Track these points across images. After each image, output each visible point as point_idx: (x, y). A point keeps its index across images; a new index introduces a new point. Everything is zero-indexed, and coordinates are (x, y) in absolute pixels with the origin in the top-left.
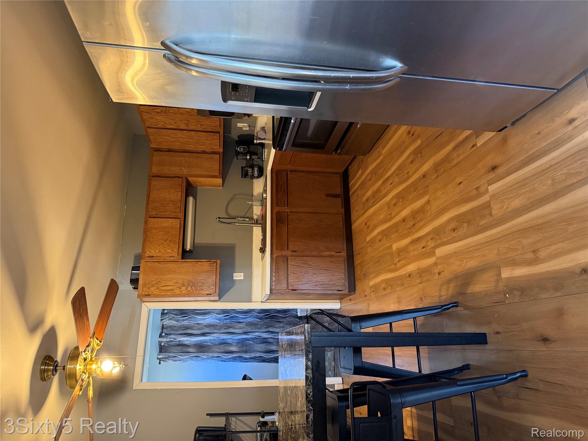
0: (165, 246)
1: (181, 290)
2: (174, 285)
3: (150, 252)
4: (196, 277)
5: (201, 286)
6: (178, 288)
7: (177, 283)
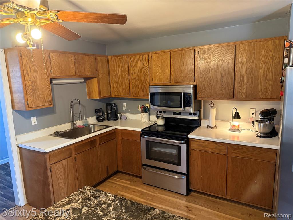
0: (58, 66)
1: (29, 81)
2: (32, 75)
3: (53, 56)
4: (40, 92)
5: (33, 96)
6: (30, 78)
7: (34, 77)
